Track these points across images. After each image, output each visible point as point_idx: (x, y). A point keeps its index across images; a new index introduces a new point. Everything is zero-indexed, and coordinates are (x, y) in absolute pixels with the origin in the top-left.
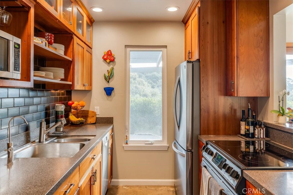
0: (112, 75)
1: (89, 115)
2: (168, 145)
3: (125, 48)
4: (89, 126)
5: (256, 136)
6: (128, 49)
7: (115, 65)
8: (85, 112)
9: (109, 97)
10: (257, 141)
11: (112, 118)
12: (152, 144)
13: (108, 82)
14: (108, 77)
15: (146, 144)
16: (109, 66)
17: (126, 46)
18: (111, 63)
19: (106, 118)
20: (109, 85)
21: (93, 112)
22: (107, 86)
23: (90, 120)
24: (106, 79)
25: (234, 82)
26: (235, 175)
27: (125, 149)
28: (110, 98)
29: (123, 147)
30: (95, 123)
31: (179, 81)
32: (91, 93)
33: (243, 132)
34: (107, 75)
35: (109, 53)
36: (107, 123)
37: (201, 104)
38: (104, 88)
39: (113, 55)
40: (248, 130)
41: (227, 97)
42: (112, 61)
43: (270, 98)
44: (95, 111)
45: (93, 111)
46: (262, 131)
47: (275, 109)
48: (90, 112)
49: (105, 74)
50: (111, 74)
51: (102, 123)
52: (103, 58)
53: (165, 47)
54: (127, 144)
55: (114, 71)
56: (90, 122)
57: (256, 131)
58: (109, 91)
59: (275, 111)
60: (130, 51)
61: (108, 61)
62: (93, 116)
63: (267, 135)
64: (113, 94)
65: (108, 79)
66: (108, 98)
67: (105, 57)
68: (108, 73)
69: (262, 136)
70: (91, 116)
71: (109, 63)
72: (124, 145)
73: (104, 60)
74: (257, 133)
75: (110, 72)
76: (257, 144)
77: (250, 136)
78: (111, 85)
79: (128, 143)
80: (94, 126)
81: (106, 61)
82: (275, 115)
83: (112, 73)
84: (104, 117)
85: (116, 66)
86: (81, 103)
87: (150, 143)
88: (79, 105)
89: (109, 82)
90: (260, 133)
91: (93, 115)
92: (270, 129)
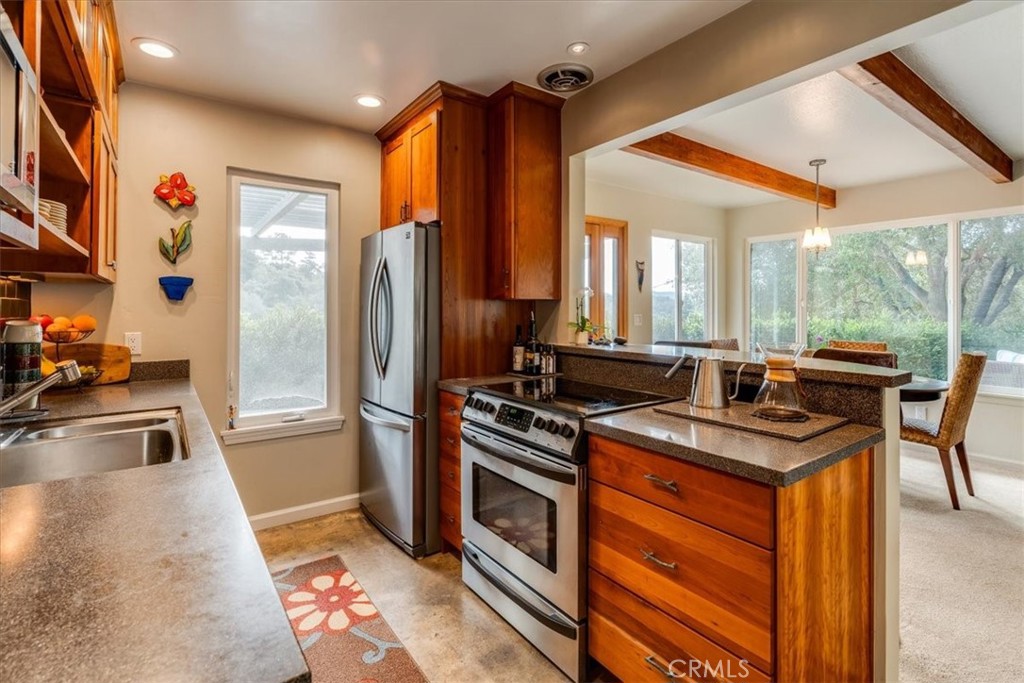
0: (187, 243)
1: (105, 358)
2: (343, 417)
3: (228, 173)
4: (105, 390)
5: (543, 371)
6: (236, 179)
7: (195, 216)
8: (89, 349)
9: (176, 304)
10: (544, 380)
11: (187, 362)
12: (302, 420)
13: (174, 262)
14: (173, 247)
15: (285, 422)
16: (176, 219)
17: (231, 170)
18: (183, 210)
19: (165, 363)
20: (175, 271)
21: (119, 348)
22: (169, 271)
23: (110, 373)
24: (164, 252)
25: (510, 271)
26: (568, 433)
27: (227, 443)
28: (177, 307)
29: (222, 437)
30: (126, 382)
31: (385, 266)
32: (112, 292)
33: (518, 366)
34: (169, 242)
35: (179, 182)
36: (170, 377)
37: (444, 315)
38: (160, 279)
39: (190, 189)
40: (532, 361)
41: (488, 302)
42: (188, 203)
43: (562, 302)
44: (127, 345)
45: (120, 344)
46: (551, 362)
47: (571, 320)
48: (106, 349)
49: (161, 241)
50: (184, 240)
51: (151, 379)
52: (157, 191)
53: (337, 186)
54: (232, 427)
55: (194, 232)
56: (110, 378)
57: (544, 362)
58: (175, 289)
59: (571, 324)
60: (243, 184)
61: (174, 202)
62: (121, 361)
63: (559, 367)
64: (188, 296)
65: (172, 251)
66: (171, 306)
67: (165, 191)
68: (174, 236)
69: (551, 371)
70: (112, 359)
71: (175, 210)
72: (224, 432)
73: (157, 200)
74: (544, 366)
75: (182, 233)
76: (544, 385)
77: (534, 371)
78: (181, 270)
79: (235, 425)
80: (124, 390)
81: (168, 204)
82: (572, 330)
83: (188, 237)
84: (159, 362)
85: (199, 218)
86: (81, 320)
87: (298, 417)
88: (73, 326)
89: (178, 260)
90: (549, 365)
91: (121, 358)
92: (563, 356)
